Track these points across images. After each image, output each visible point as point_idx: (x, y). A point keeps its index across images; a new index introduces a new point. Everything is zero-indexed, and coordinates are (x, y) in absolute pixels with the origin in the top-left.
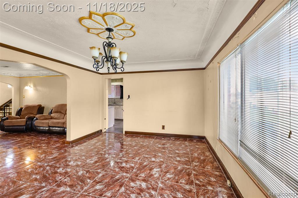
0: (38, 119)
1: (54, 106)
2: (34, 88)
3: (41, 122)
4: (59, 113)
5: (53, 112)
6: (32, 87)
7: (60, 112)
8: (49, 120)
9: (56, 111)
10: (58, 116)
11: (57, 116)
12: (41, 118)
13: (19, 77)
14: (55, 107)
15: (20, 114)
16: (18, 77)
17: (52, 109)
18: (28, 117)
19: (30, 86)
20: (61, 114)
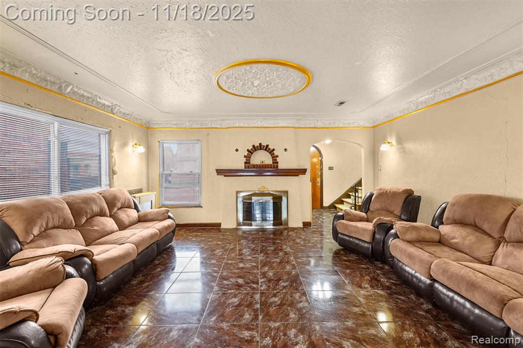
0: (399, 238)
1: (450, 199)
2: (399, 146)
3: (405, 251)
4: (469, 230)
5: (447, 218)
6: (393, 145)
7: (475, 227)
8: (432, 249)
9: (458, 216)
10: (467, 242)
11: (464, 238)
12: (409, 236)
13: (373, 127)
14: (453, 205)
15: (369, 209)
16: (371, 127)
17: (444, 209)
18: (378, 222)
19: (389, 143)
20: (478, 234)
